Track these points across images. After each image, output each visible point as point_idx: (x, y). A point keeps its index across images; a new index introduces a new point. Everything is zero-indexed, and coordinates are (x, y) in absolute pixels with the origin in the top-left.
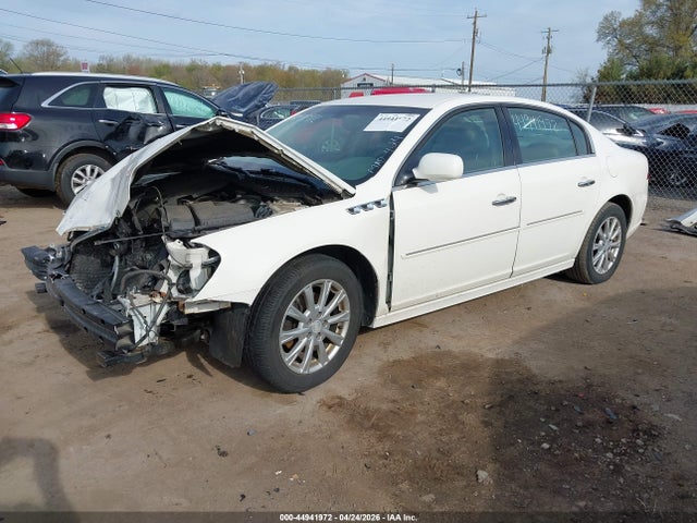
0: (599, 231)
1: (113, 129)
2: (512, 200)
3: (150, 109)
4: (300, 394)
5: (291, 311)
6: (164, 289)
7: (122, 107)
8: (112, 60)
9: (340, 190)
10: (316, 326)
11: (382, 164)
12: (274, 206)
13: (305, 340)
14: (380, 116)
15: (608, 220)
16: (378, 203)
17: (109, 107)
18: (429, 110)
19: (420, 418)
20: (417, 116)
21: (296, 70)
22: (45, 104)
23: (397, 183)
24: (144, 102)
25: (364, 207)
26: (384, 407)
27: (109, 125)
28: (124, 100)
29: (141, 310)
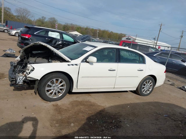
0: (145, 83)
1: (49, 41)
2: (114, 70)
3: (59, 38)
4: (50, 102)
5: (49, 83)
6: (25, 73)
7: (52, 36)
8: (68, 24)
9: (67, 60)
10: (56, 88)
11: (81, 57)
12: (53, 61)
13: (52, 90)
14: (88, 47)
15: (148, 81)
16: (76, 65)
17: (49, 36)
18: (97, 47)
19: (70, 112)
20: (94, 48)
21: (112, 32)
22: (35, 33)
23: (82, 61)
24: (58, 36)
25: (72, 65)
26: (65, 108)
27: (48, 40)
28: (53, 35)
29: (19, 77)
